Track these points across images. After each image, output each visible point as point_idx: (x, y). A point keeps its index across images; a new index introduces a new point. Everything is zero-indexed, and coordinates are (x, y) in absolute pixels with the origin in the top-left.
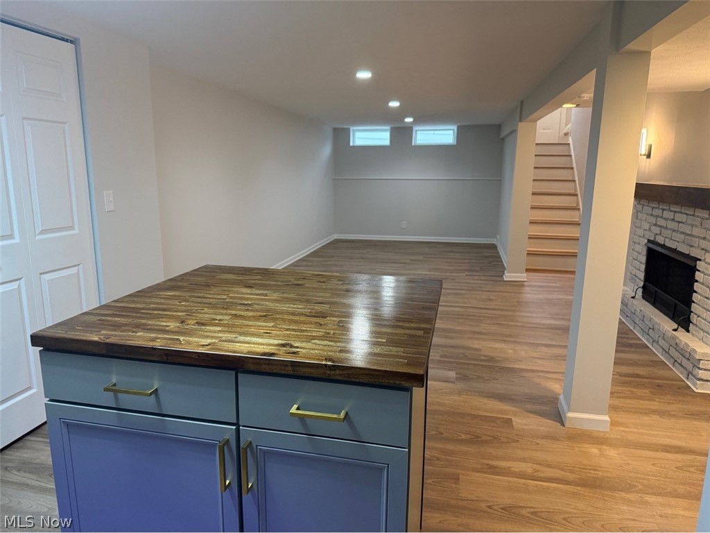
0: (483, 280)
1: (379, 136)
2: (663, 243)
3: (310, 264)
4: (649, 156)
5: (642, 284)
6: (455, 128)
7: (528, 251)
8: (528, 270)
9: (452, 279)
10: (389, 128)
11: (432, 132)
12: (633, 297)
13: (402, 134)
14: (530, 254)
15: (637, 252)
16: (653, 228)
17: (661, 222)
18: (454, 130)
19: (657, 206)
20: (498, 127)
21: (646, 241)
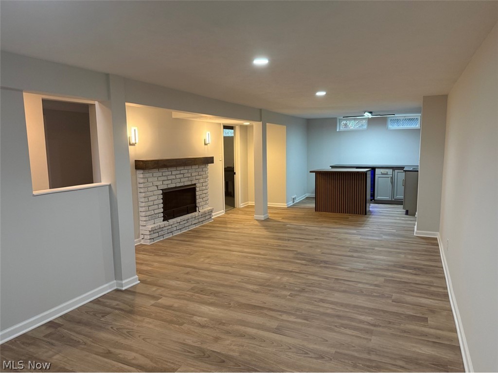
15: (152, 201)
16: (164, 182)
19: (166, 170)
21: (161, 191)
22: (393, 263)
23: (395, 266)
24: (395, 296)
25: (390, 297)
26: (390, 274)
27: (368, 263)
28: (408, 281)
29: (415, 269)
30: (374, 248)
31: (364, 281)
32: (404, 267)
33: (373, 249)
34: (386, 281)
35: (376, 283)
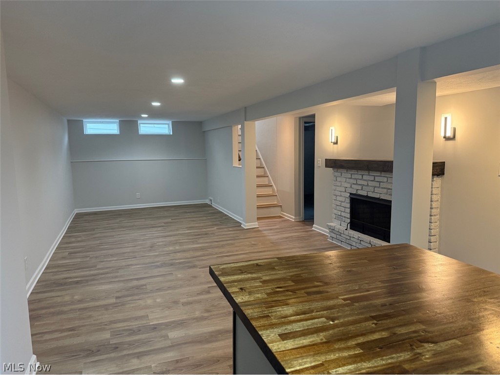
0: (231, 231)
1: (110, 127)
2: (366, 195)
3: (79, 239)
4: (336, 143)
5: (349, 221)
6: (170, 122)
7: (257, 206)
8: (259, 219)
9: (212, 234)
10: (118, 121)
11: (153, 125)
12: (346, 230)
13: (129, 126)
14: (259, 207)
15: (340, 201)
16: (353, 186)
17: (360, 182)
18: (168, 124)
19: (356, 173)
20: (200, 124)
21: (349, 194)
22: (89, 283)
23: (87, 281)
24: (88, 259)
25: (91, 258)
26: (92, 272)
27: (116, 277)
28: (75, 271)
29: (65, 284)
30: (118, 301)
31: (113, 262)
32: (77, 282)
33: (117, 298)
34: (96, 266)
35: (104, 263)
